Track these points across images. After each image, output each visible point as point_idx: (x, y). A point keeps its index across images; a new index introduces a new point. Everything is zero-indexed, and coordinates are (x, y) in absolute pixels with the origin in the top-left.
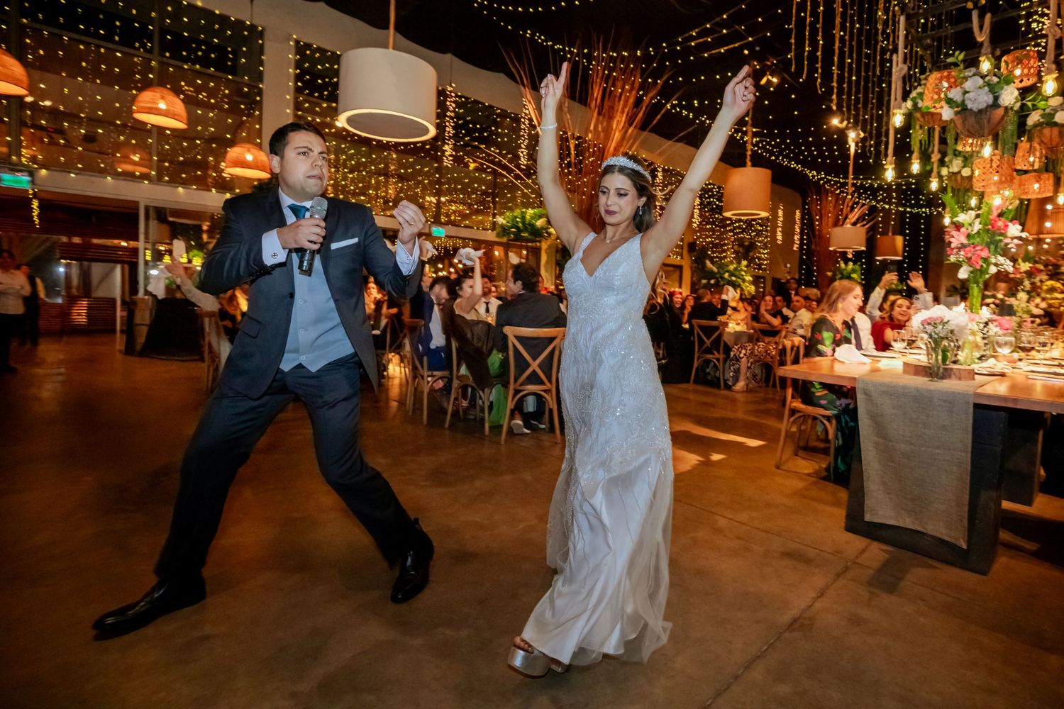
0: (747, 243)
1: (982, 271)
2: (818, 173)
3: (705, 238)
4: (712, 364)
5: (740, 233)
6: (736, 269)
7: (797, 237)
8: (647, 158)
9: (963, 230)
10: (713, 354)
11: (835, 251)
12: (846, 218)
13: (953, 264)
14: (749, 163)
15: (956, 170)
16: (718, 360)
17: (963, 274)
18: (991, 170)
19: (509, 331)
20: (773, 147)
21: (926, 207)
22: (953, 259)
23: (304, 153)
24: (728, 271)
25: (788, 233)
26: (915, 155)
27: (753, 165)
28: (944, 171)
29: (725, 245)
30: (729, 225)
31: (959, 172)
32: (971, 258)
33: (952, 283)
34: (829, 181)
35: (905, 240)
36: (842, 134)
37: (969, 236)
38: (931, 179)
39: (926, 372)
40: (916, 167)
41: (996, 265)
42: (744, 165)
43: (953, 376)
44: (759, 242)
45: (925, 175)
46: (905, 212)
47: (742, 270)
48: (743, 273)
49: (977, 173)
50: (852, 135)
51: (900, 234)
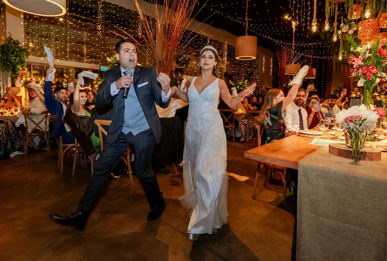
0: (249, 72)
1: (372, 82)
2: (280, 41)
3: (232, 71)
4: (229, 131)
5: (247, 68)
6: (242, 84)
7: (271, 70)
8: (205, 35)
9: (360, 57)
10: (229, 125)
11: (287, 75)
12: (292, 61)
13: (355, 78)
14: (247, 34)
15: (345, 31)
16: (232, 128)
17: (361, 83)
18: (368, 26)
19: (97, 122)
20: (260, 28)
21: (325, 56)
22: (353, 74)
23: (127, 51)
24: (239, 85)
25: (267, 68)
26: (327, 20)
27: (248, 35)
28: (340, 32)
29: (241, 73)
30: (242, 65)
31: (347, 32)
32: (366, 74)
33: (336, 88)
34: (285, 45)
35: (316, 70)
36: (290, 24)
37: (363, 61)
38: (334, 36)
39: (347, 154)
40: (327, 28)
41: (381, 77)
42: (245, 35)
43: (366, 158)
44: (256, 72)
45: (331, 33)
46: (316, 58)
47: (245, 84)
48: (246, 86)
49: (360, 29)
50: (294, 24)
51: (314, 68)
